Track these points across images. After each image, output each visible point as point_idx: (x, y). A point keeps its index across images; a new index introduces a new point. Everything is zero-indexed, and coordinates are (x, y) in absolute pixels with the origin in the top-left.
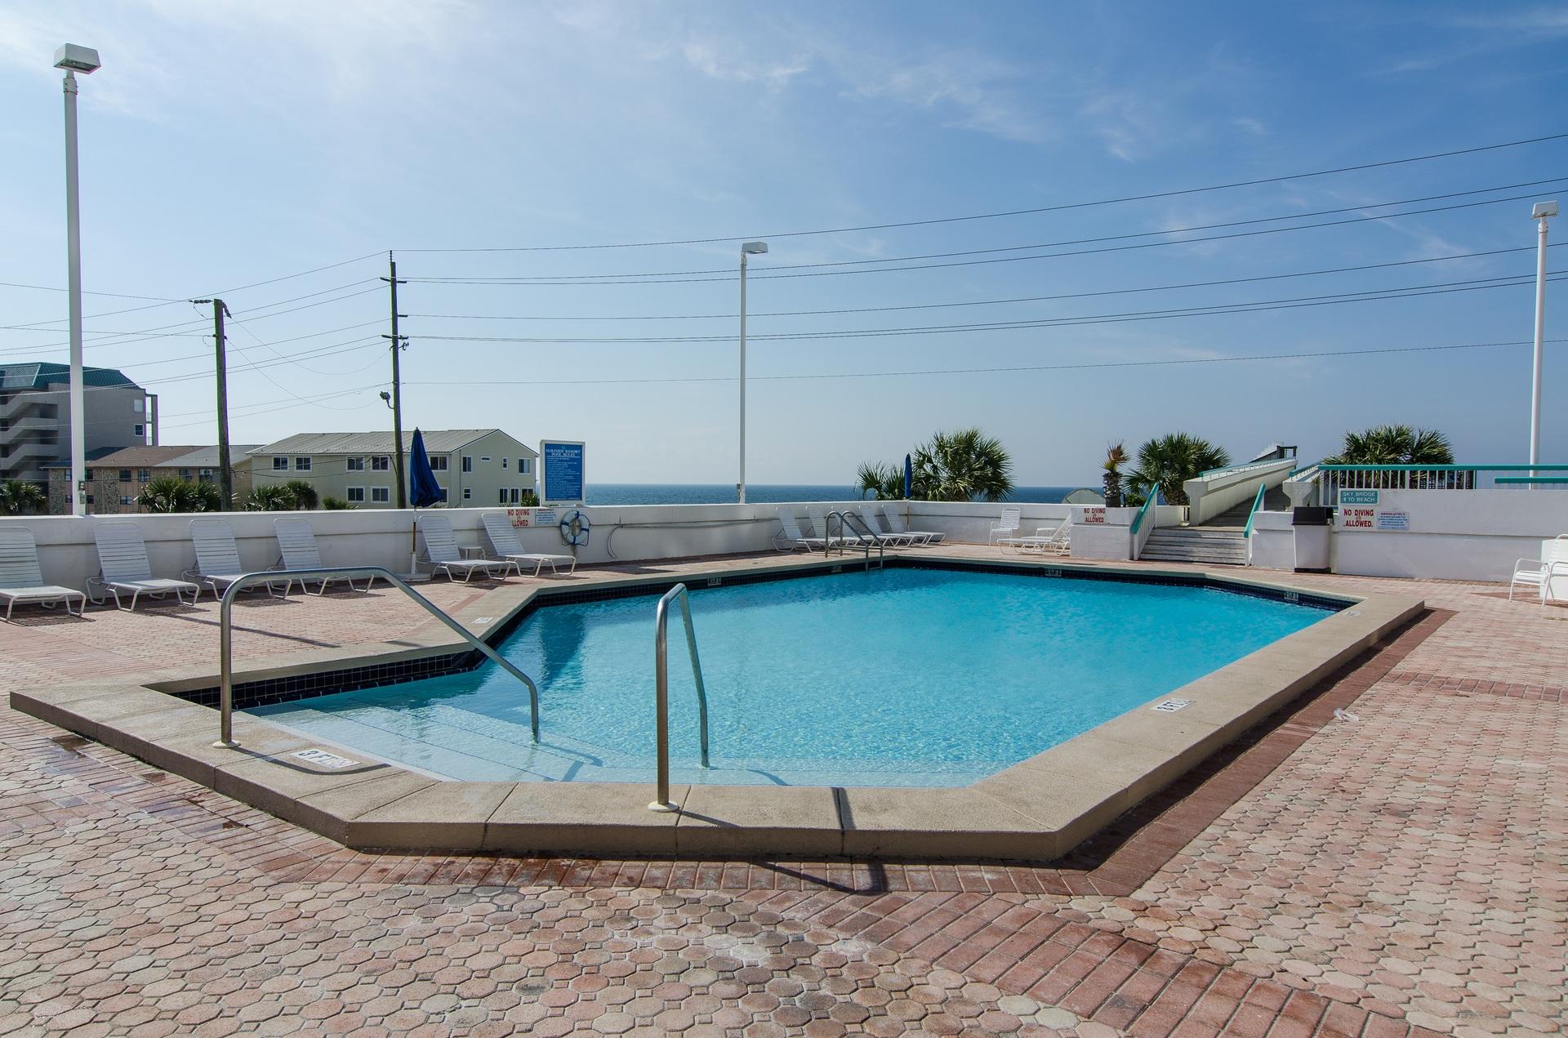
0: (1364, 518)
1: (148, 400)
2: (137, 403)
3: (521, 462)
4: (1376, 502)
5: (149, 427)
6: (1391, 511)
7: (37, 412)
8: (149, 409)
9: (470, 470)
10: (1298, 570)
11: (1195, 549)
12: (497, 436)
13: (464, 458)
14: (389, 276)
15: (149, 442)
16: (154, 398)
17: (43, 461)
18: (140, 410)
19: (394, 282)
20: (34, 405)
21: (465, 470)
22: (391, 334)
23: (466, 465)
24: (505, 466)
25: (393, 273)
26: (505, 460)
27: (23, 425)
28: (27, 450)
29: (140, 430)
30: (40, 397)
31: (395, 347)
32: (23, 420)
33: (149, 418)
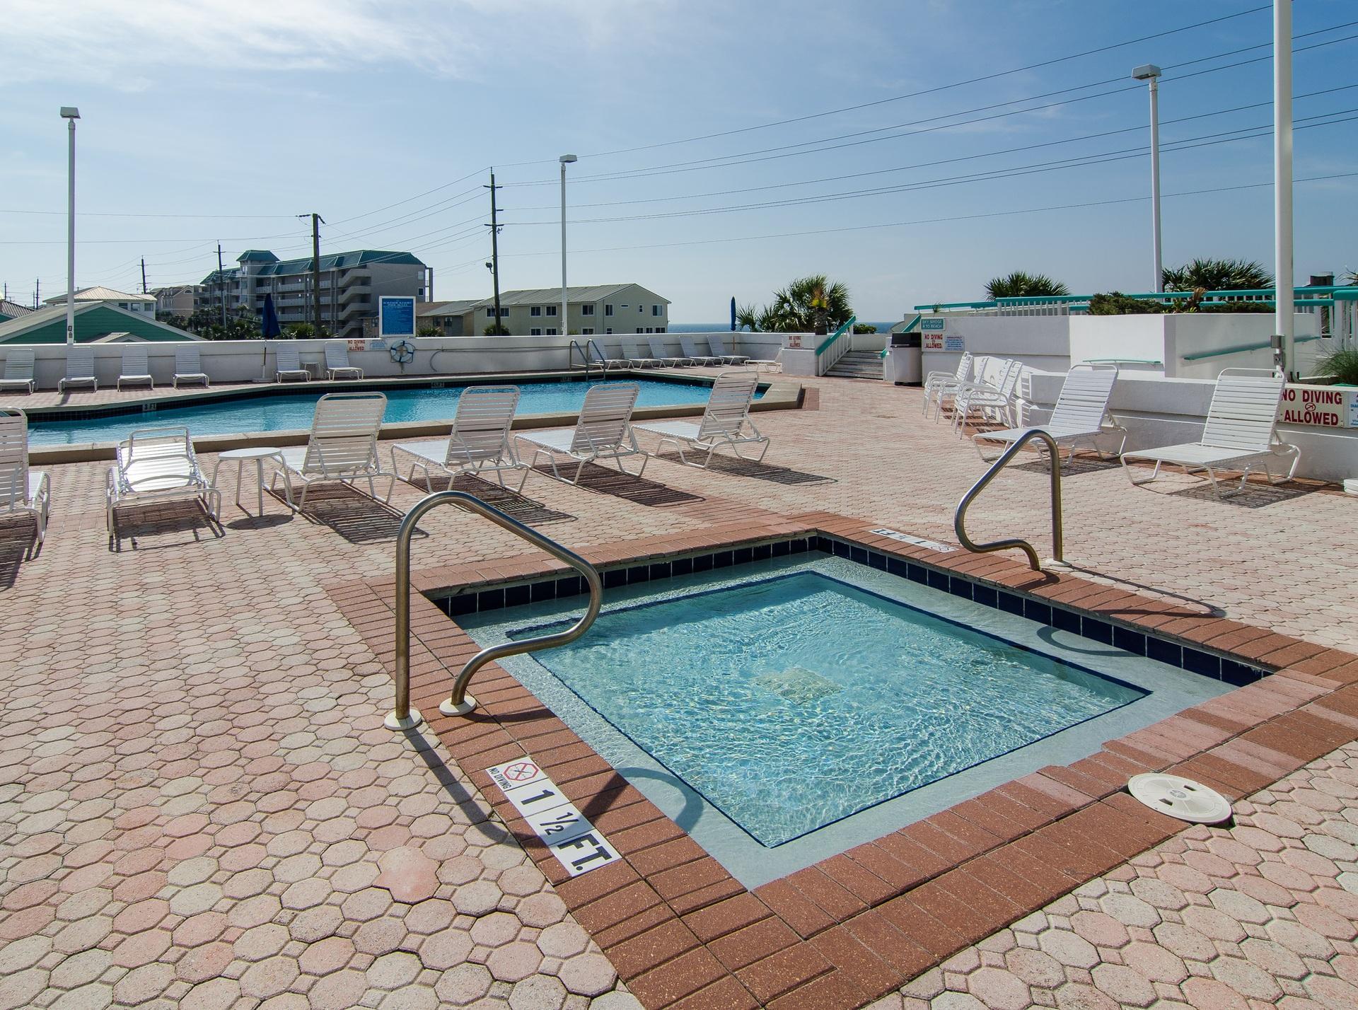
0: (937, 341)
1: (427, 271)
2: (420, 273)
3: (655, 308)
4: (942, 328)
5: (427, 290)
6: (954, 336)
7: (359, 282)
8: (427, 278)
9: (611, 314)
10: (898, 384)
11: (863, 367)
12: (634, 288)
13: (607, 306)
14: (490, 185)
15: (427, 300)
16: (431, 269)
17: (363, 313)
18: (422, 278)
19: (493, 188)
20: (357, 278)
21: (607, 314)
22: (491, 223)
23: (609, 310)
24: (641, 310)
25: (493, 182)
26: (641, 307)
27: (351, 291)
28: (353, 307)
29: (422, 292)
30: (363, 273)
31: (494, 231)
32: (351, 288)
33: (427, 283)
